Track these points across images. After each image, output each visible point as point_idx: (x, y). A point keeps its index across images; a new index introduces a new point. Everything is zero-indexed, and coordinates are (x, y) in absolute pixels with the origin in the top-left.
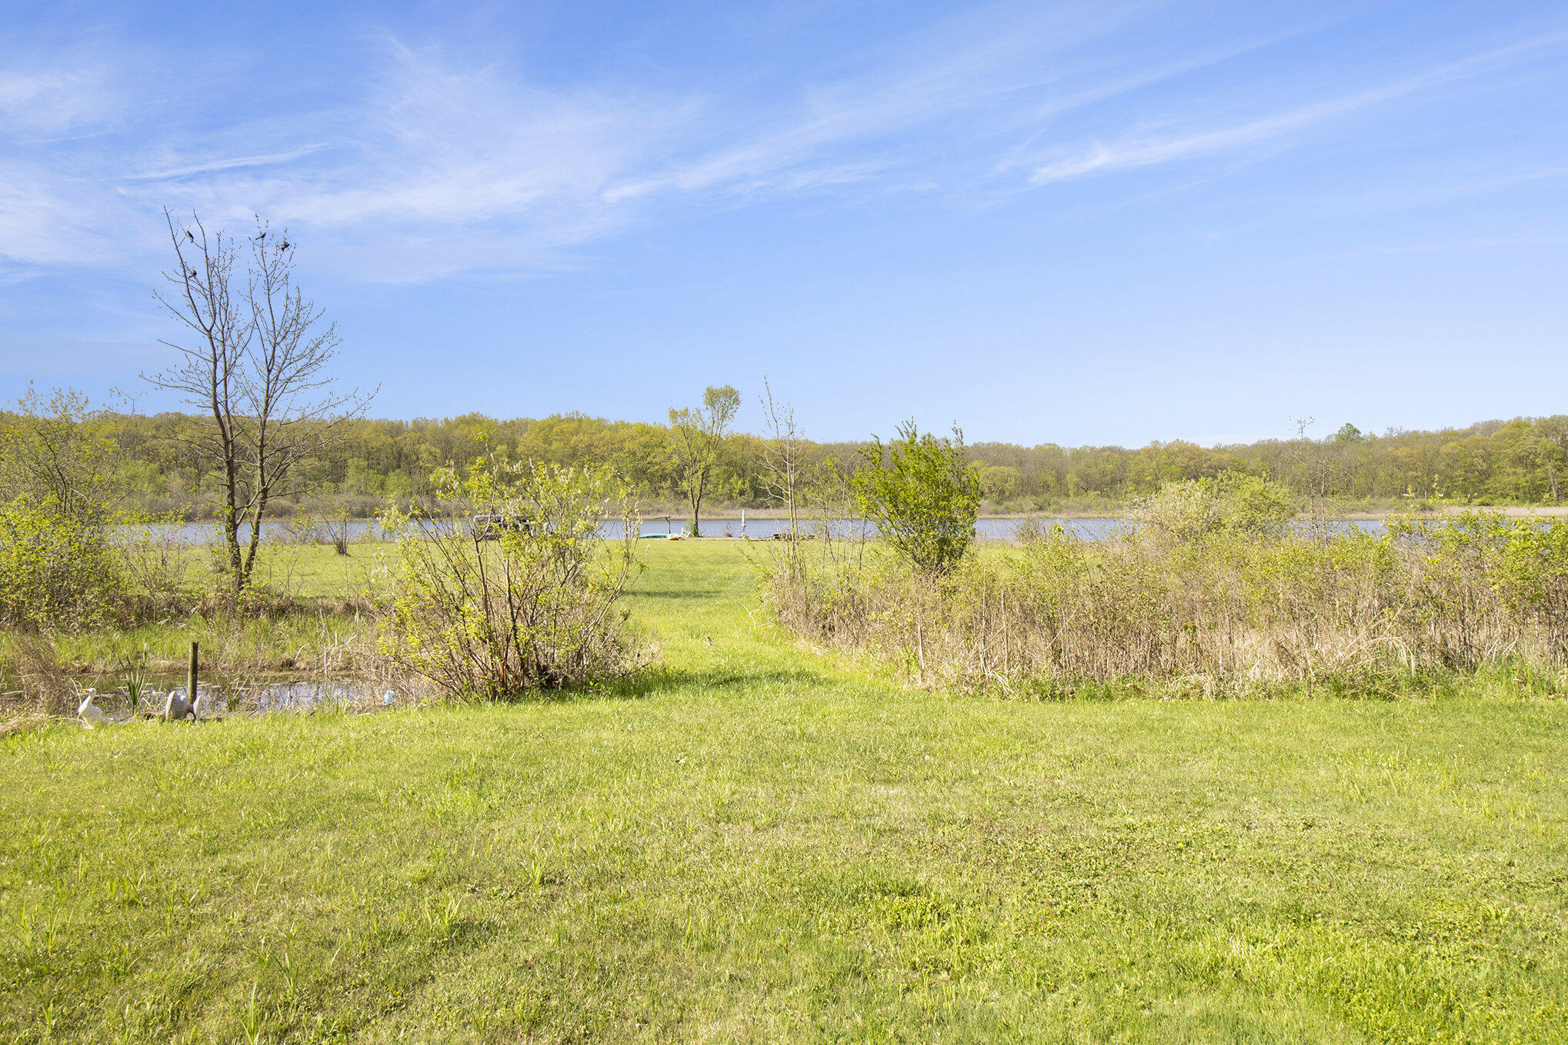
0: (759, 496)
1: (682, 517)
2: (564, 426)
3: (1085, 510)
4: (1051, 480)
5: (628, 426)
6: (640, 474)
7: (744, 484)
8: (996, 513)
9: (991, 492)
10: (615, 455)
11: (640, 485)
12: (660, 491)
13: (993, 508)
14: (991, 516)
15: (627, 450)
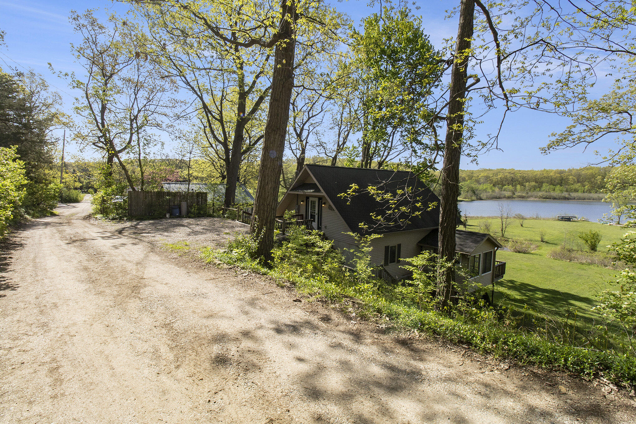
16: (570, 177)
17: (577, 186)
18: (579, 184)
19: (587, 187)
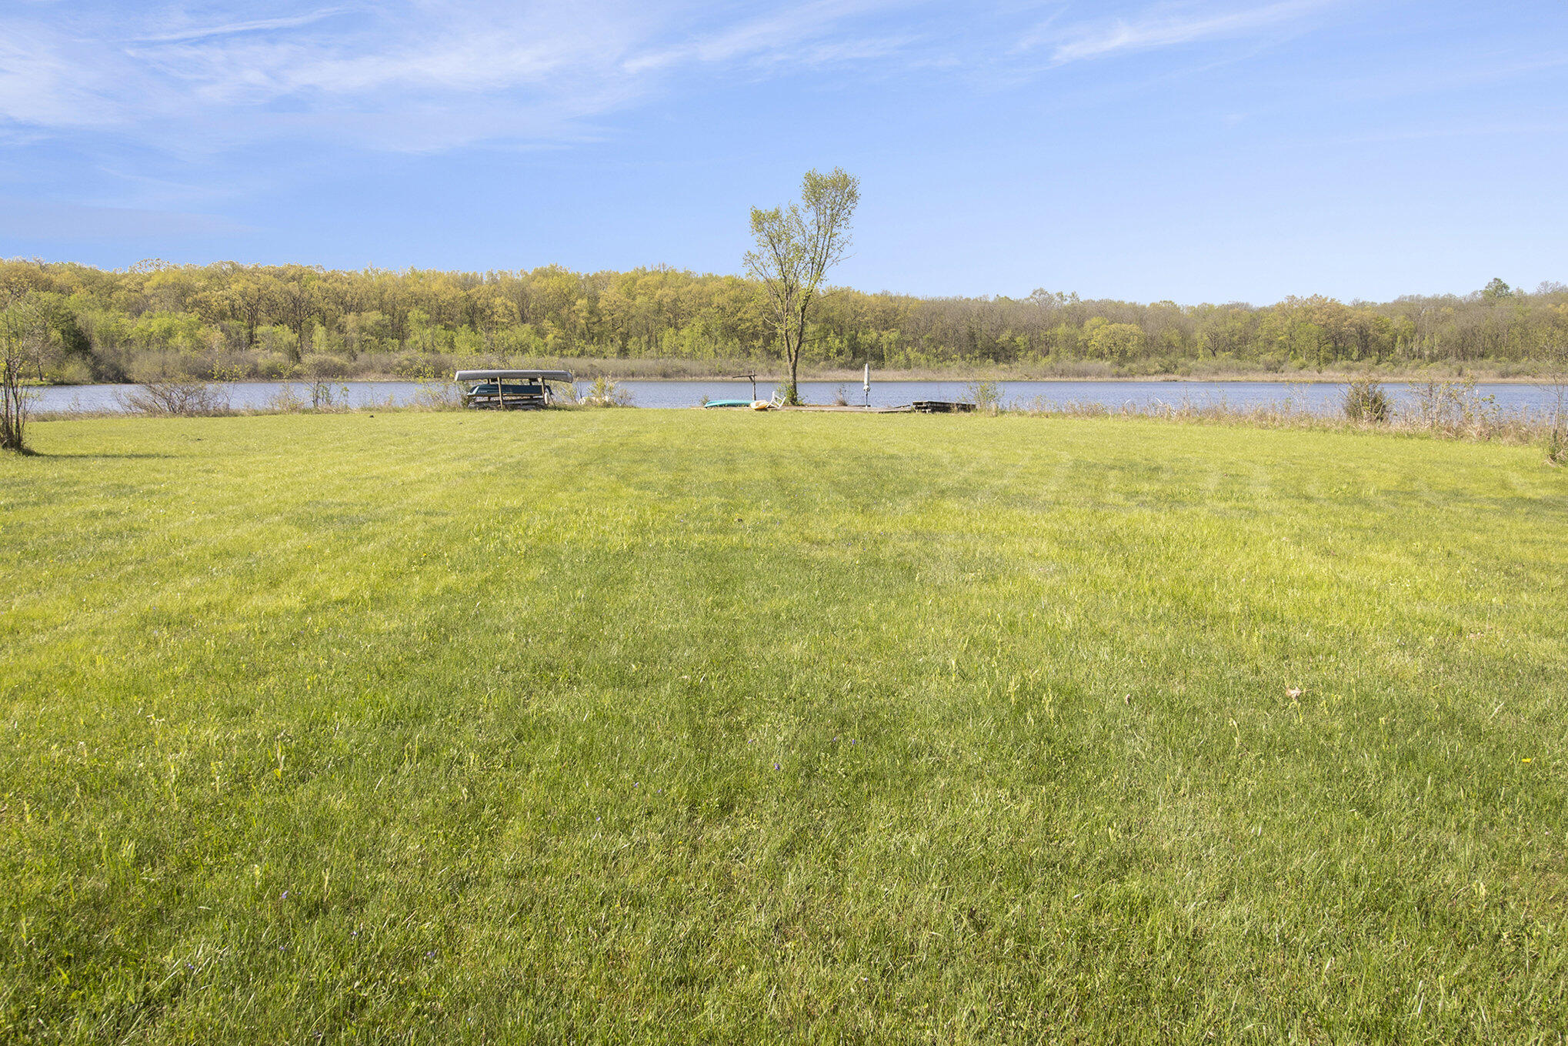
0: (861, 354)
1: (775, 378)
2: (647, 278)
3: (1216, 373)
4: (1175, 338)
5: (717, 279)
6: (731, 331)
7: (841, 342)
8: (1119, 375)
9: (1112, 353)
10: (703, 310)
11: (729, 344)
12: (752, 350)
13: (1116, 369)
14: (1114, 379)
15: (715, 305)
16: (498, 301)
17: (523, 332)
18: (528, 326)
19: (550, 337)
